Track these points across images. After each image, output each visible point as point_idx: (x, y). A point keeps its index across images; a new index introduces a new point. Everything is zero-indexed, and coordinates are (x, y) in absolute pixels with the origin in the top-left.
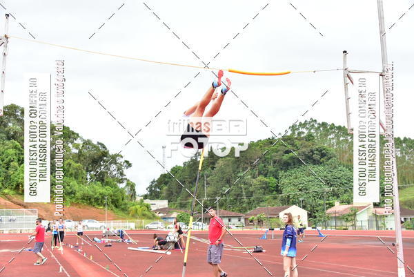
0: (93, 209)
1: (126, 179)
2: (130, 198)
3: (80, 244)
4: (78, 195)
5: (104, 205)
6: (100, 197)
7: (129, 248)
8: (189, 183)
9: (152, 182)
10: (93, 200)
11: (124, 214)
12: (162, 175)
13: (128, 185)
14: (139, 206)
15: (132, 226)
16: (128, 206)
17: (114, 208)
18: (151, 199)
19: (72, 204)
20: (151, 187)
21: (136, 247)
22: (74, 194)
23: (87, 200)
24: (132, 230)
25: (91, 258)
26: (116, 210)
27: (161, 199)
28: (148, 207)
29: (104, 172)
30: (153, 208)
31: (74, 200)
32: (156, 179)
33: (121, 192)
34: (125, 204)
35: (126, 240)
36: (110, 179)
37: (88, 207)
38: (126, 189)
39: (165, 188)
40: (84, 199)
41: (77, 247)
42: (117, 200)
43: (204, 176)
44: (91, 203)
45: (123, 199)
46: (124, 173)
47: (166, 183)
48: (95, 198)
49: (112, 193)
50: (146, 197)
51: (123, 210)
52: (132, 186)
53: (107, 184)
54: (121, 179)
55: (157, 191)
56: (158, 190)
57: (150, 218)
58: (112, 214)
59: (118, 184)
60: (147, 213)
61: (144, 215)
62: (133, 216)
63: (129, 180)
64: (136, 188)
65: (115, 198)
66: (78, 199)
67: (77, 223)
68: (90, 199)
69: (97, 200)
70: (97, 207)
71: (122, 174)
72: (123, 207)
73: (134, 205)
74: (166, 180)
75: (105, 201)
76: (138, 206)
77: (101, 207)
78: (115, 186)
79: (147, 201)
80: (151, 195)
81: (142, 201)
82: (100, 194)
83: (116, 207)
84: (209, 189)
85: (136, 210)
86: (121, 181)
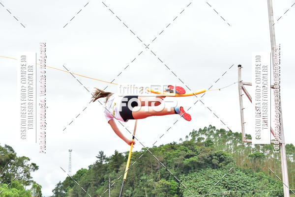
1: (33, 181)
8: (95, 185)
9: (58, 185)
12: (67, 178)
13: (34, 187)
20: (56, 189)
29: (10, 175)
32: (62, 182)
36: (17, 182)
38: (32, 191)
39: (71, 190)
43: (108, 179)
46: (31, 176)
47: (72, 186)
52: (38, 189)
53: (14, 186)
54: (28, 181)
56: (64, 192)
59: (24, 186)
63: (35, 183)
64: (42, 190)
71: (28, 176)
74: (72, 182)
78: (21, 188)
84: (113, 191)
86: (27, 183)
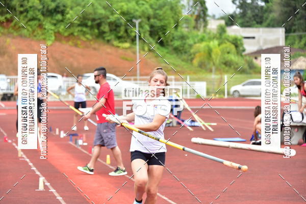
0: (108, 49)
2: (193, 23)
3: (81, 129)
4: (72, 15)
5: (133, 40)
6: (123, 20)
7: (194, 140)
10: (106, 28)
11: (179, 62)
14: (216, 42)
15: (201, 88)
16: (190, 41)
17: (155, 46)
18: (243, 25)
19: (58, 36)
21: (212, 138)
22: (63, 13)
23: (92, 27)
24: (199, 99)
25: (108, 161)
26: (160, 51)
27: (269, 26)
28: (236, 43)
30: (250, 47)
31: (62, 28)
33: (172, 9)
34: (183, 38)
35: (187, 123)
37: (96, 46)
40: (86, 25)
41: (74, 135)
42: (163, 29)
44: (101, 34)
45: (176, 27)
48: (110, 24)
49: (151, 12)
50: (230, 20)
51: (177, 50)
55: (257, 7)
57: (243, 71)
58: (152, 60)
60: (233, 57)
61: (227, 64)
62: (202, 65)
65: (158, 24)
66: (72, 25)
67: (71, 81)
68: (99, 25)
69: (115, 26)
70: (116, 43)
72: (177, 43)
73: (202, 40)
75: (136, 31)
76: (214, 44)
77: (127, 45)
79: (235, 31)
80: (243, 15)
81: (222, 30)
82: (123, 14)
83: (162, 44)
85: (209, 52)
